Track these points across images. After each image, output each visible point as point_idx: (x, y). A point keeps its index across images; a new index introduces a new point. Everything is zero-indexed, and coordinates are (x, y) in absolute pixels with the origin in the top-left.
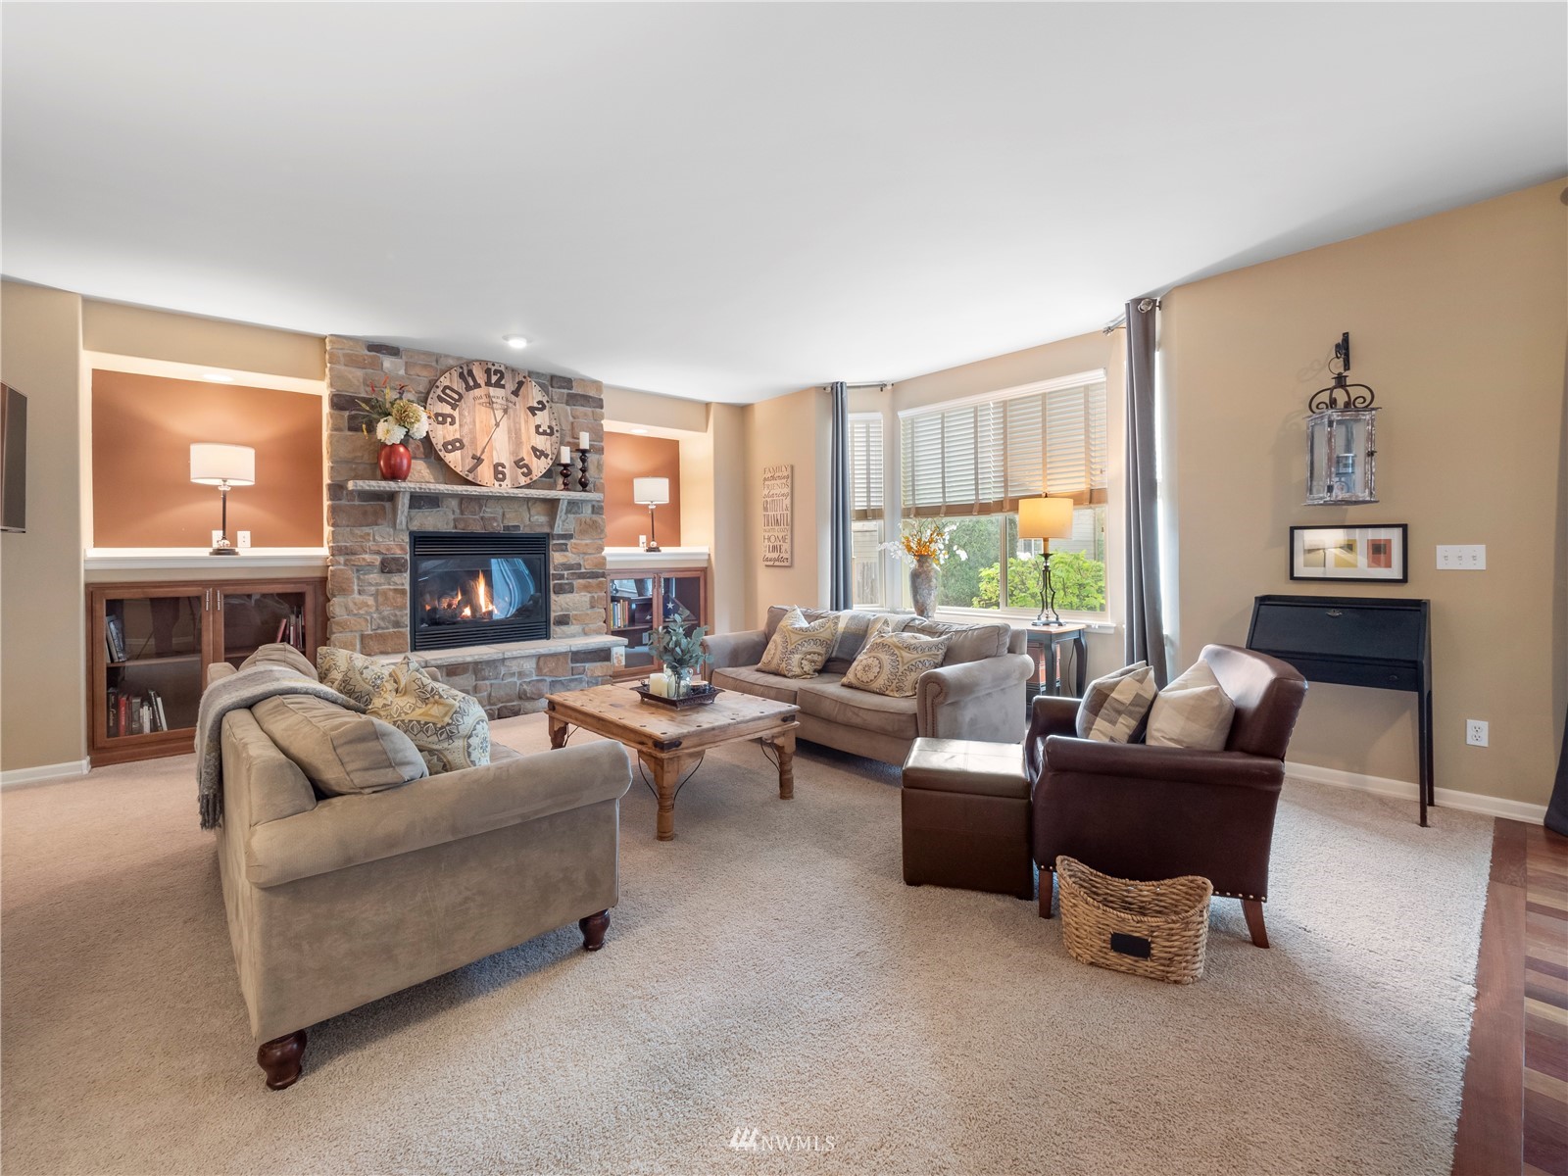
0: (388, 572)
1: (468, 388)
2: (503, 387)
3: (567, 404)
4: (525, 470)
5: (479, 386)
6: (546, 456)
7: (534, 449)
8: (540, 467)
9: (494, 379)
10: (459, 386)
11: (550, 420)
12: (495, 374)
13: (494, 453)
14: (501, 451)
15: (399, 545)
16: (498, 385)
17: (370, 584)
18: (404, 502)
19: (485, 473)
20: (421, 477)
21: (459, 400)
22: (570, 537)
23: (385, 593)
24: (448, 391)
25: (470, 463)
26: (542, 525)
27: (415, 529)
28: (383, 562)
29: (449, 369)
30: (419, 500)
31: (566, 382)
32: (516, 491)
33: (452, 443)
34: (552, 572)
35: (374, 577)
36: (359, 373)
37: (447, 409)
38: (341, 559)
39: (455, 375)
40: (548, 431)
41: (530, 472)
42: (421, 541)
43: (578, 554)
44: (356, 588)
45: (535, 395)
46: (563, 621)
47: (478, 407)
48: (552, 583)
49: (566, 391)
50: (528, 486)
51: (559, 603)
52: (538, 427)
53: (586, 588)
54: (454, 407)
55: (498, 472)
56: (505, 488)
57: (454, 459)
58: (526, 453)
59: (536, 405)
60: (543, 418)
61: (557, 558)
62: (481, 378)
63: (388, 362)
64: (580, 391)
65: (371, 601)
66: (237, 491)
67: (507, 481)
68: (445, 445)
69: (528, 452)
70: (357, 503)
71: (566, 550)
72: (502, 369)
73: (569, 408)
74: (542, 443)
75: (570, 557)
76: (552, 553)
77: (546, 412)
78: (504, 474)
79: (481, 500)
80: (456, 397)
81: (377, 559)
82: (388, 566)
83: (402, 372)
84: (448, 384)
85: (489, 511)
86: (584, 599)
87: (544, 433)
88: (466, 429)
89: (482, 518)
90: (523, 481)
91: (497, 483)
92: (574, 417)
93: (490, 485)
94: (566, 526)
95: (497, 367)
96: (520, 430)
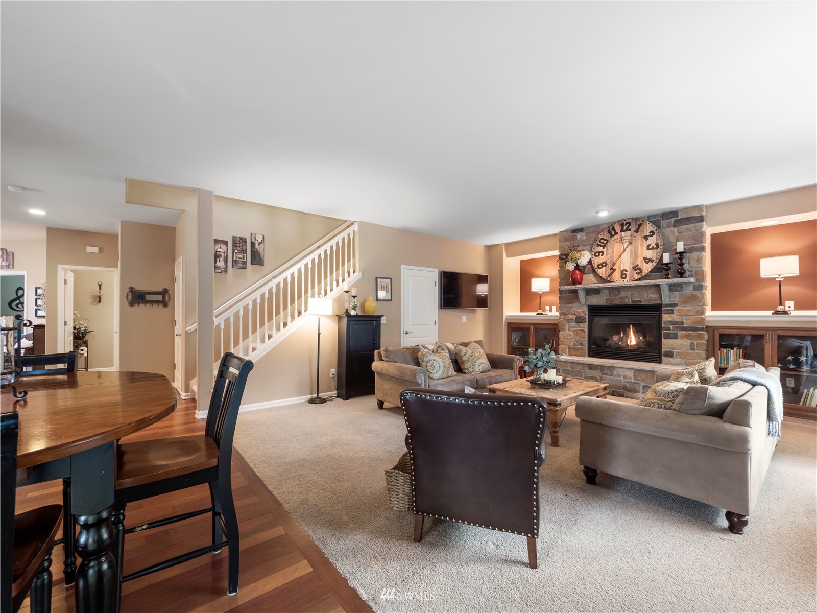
0: (578, 322)
1: (611, 236)
2: (630, 230)
3: (674, 226)
4: (638, 271)
5: (617, 233)
6: (652, 261)
7: (645, 259)
8: (647, 268)
9: (625, 227)
10: (606, 236)
11: (657, 240)
12: (626, 225)
13: (622, 265)
14: (625, 263)
15: (584, 312)
16: (628, 230)
17: (572, 327)
18: (581, 294)
19: (617, 276)
20: (589, 281)
21: (606, 243)
22: (676, 305)
23: (576, 331)
24: (602, 241)
25: (609, 272)
26: (656, 299)
27: (589, 304)
28: (577, 318)
29: (603, 231)
30: (589, 292)
31: (673, 213)
32: (630, 283)
33: (602, 264)
34: (663, 326)
35: (574, 324)
36: (568, 244)
37: (601, 249)
38: (562, 317)
39: (606, 232)
40: (655, 247)
41: (641, 271)
42: (594, 311)
43: (682, 316)
44: (567, 328)
45: (649, 228)
46: (669, 354)
47: (615, 244)
48: (663, 332)
49: (673, 219)
50: (640, 279)
51: (667, 344)
52: (648, 246)
53: (687, 336)
54: (604, 248)
55: (623, 275)
56: (627, 282)
57: (602, 272)
58: (640, 262)
59: (648, 234)
60: (652, 241)
61: (666, 318)
62: (618, 229)
63: (579, 236)
64: (684, 216)
65: (572, 334)
66: (545, 293)
67: (628, 278)
68: (598, 266)
69: (641, 261)
70: (567, 295)
71: (673, 313)
72: (630, 221)
73: (675, 229)
74: (650, 254)
75: (675, 317)
76: (663, 315)
77: (654, 236)
78: (626, 275)
79: (618, 289)
80: (605, 242)
81: (575, 317)
82: (579, 320)
83: (585, 238)
84: (602, 237)
85: (623, 294)
86: (685, 343)
87: (653, 248)
88: (609, 256)
89: (620, 298)
90: (636, 277)
91: (622, 280)
92: (679, 233)
93: (617, 280)
94: (672, 299)
95: (627, 221)
96: (637, 250)
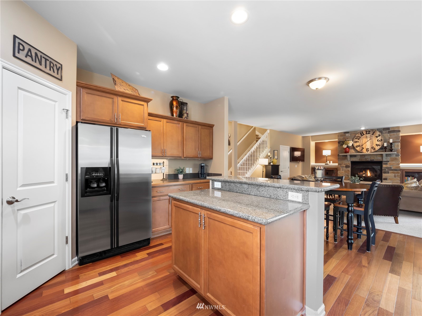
0: (347, 168)
1: (362, 135)
2: (370, 134)
3: (388, 133)
4: (374, 149)
5: (364, 135)
6: (380, 145)
7: (376, 145)
8: (377, 148)
9: (368, 133)
10: (360, 135)
11: (381, 138)
12: (368, 131)
13: (367, 146)
14: (368, 145)
15: (349, 164)
16: (369, 133)
17: (344, 169)
18: (349, 157)
19: (364, 150)
20: (352, 152)
21: (360, 138)
22: (388, 161)
23: (346, 171)
24: (358, 137)
25: (361, 149)
26: (380, 159)
27: (351, 161)
28: (346, 166)
29: (358, 133)
30: (351, 156)
31: (388, 129)
32: (370, 153)
33: (358, 146)
34: (383, 169)
35: (344, 168)
36: (342, 137)
37: (357, 140)
38: (339, 165)
39: (359, 134)
40: (381, 140)
41: (375, 149)
42: (353, 163)
43: (391, 165)
44: (341, 170)
45: (378, 133)
46: (386, 179)
47: (364, 139)
48: (383, 171)
49: (388, 131)
50: (374, 152)
51: (384, 175)
52: (378, 140)
53: (393, 173)
54: (359, 140)
55: (367, 150)
56: (369, 153)
57: (358, 149)
58: (374, 146)
59: (378, 136)
60: (379, 138)
61: (384, 166)
62: (365, 133)
63: (347, 135)
64: (392, 130)
65: (344, 172)
66: (328, 156)
67: (369, 152)
68: (356, 147)
69: (375, 146)
70: (342, 157)
71: (387, 164)
72: (370, 130)
73: (389, 134)
74: (378, 143)
75: (388, 166)
76: (383, 165)
77: (380, 137)
78: (368, 150)
79: (365, 155)
80: (359, 138)
81: (345, 165)
82: (347, 167)
83: (350, 135)
84: (358, 136)
85: (366, 157)
86: (392, 175)
87: (380, 141)
88: (361, 143)
89: (365, 158)
90: (373, 151)
91: (367, 152)
92: (390, 136)
93: (365, 152)
94: (387, 159)
95: (369, 130)
96: (373, 141)
